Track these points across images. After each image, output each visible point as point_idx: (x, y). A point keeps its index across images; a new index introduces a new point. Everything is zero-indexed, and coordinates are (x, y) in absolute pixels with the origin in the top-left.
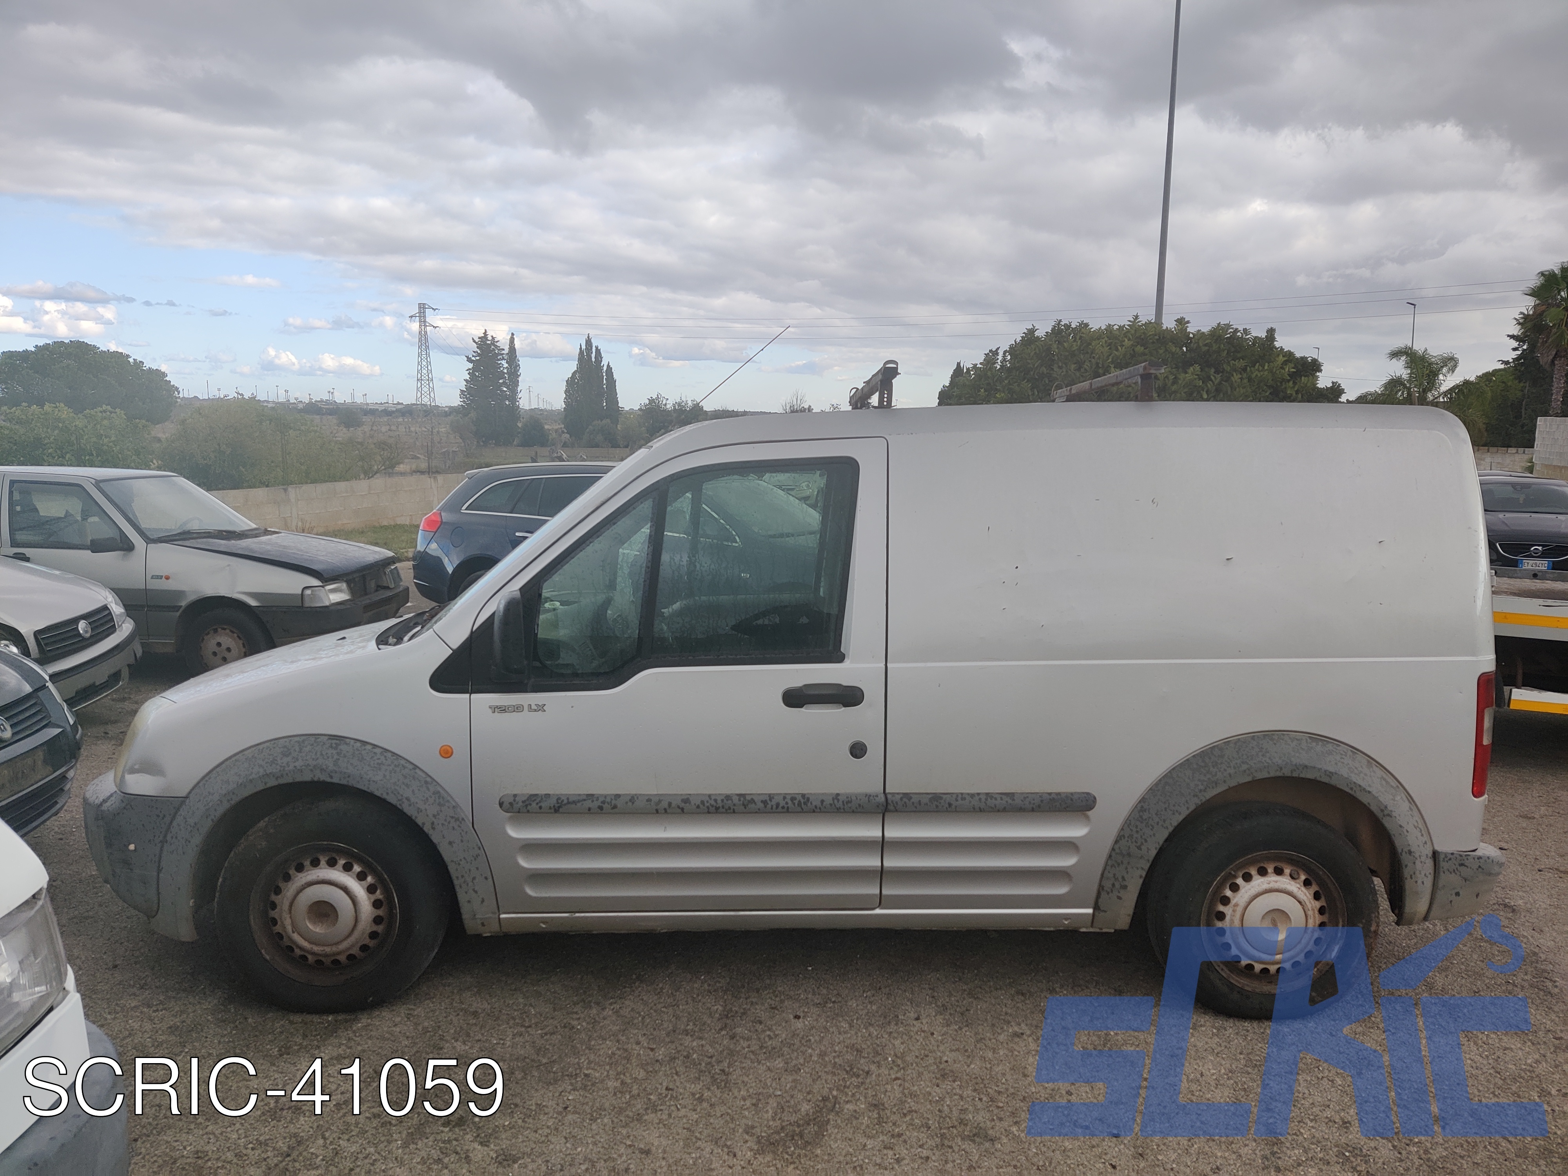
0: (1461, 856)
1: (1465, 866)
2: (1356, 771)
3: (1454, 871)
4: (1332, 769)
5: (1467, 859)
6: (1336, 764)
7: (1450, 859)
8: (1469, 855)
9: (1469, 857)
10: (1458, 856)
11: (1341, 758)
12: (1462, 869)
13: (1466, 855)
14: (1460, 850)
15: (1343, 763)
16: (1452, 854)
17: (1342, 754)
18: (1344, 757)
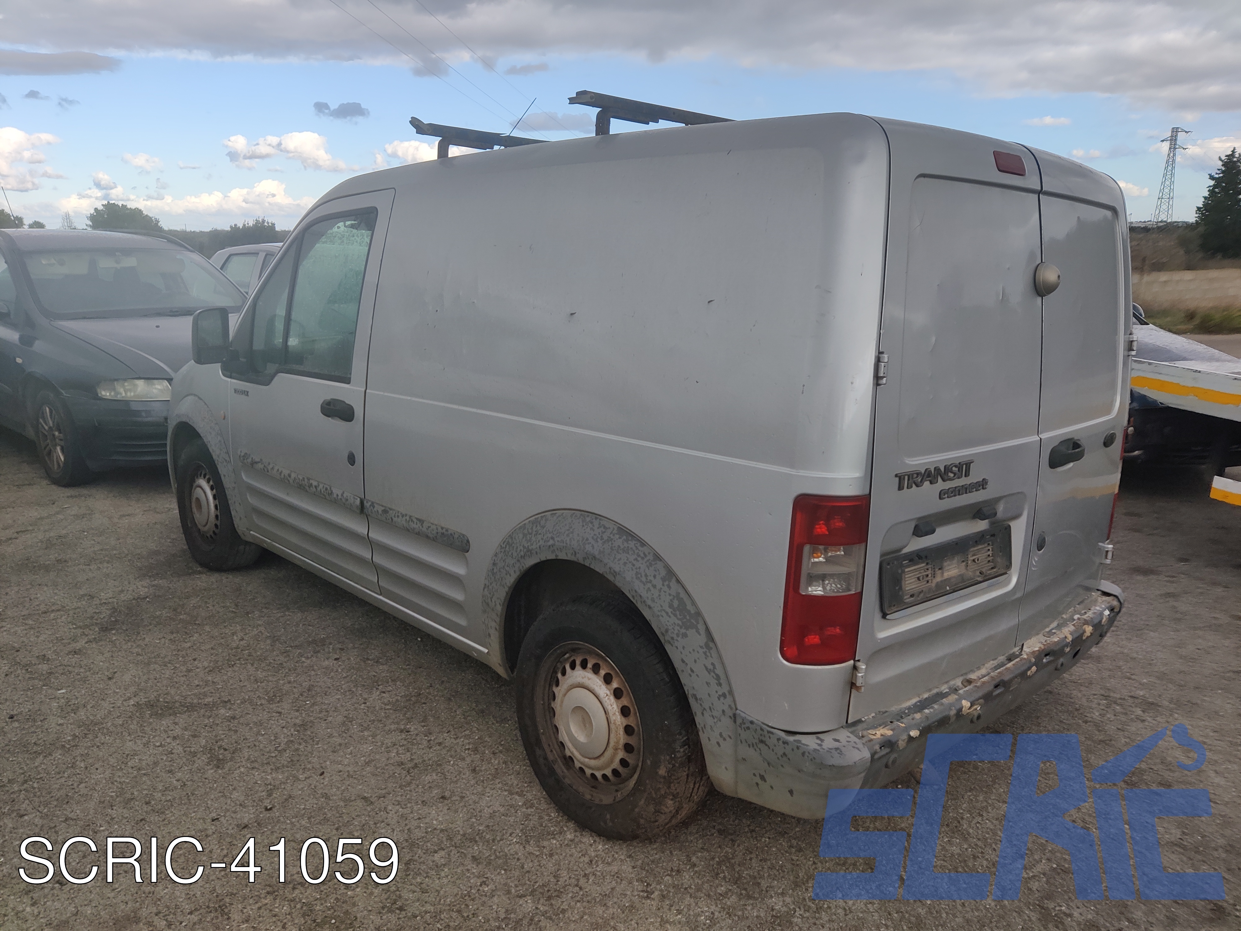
0: (762, 729)
1: (766, 745)
2: (644, 579)
3: (753, 746)
4: (617, 569)
5: (770, 737)
6: (625, 564)
7: (748, 728)
8: (772, 733)
9: (771, 735)
10: (758, 728)
11: (636, 559)
12: (761, 746)
13: (769, 732)
14: (765, 722)
15: (634, 565)
16: (752, 722)
17: (639, 556)
18: (639, 559)
